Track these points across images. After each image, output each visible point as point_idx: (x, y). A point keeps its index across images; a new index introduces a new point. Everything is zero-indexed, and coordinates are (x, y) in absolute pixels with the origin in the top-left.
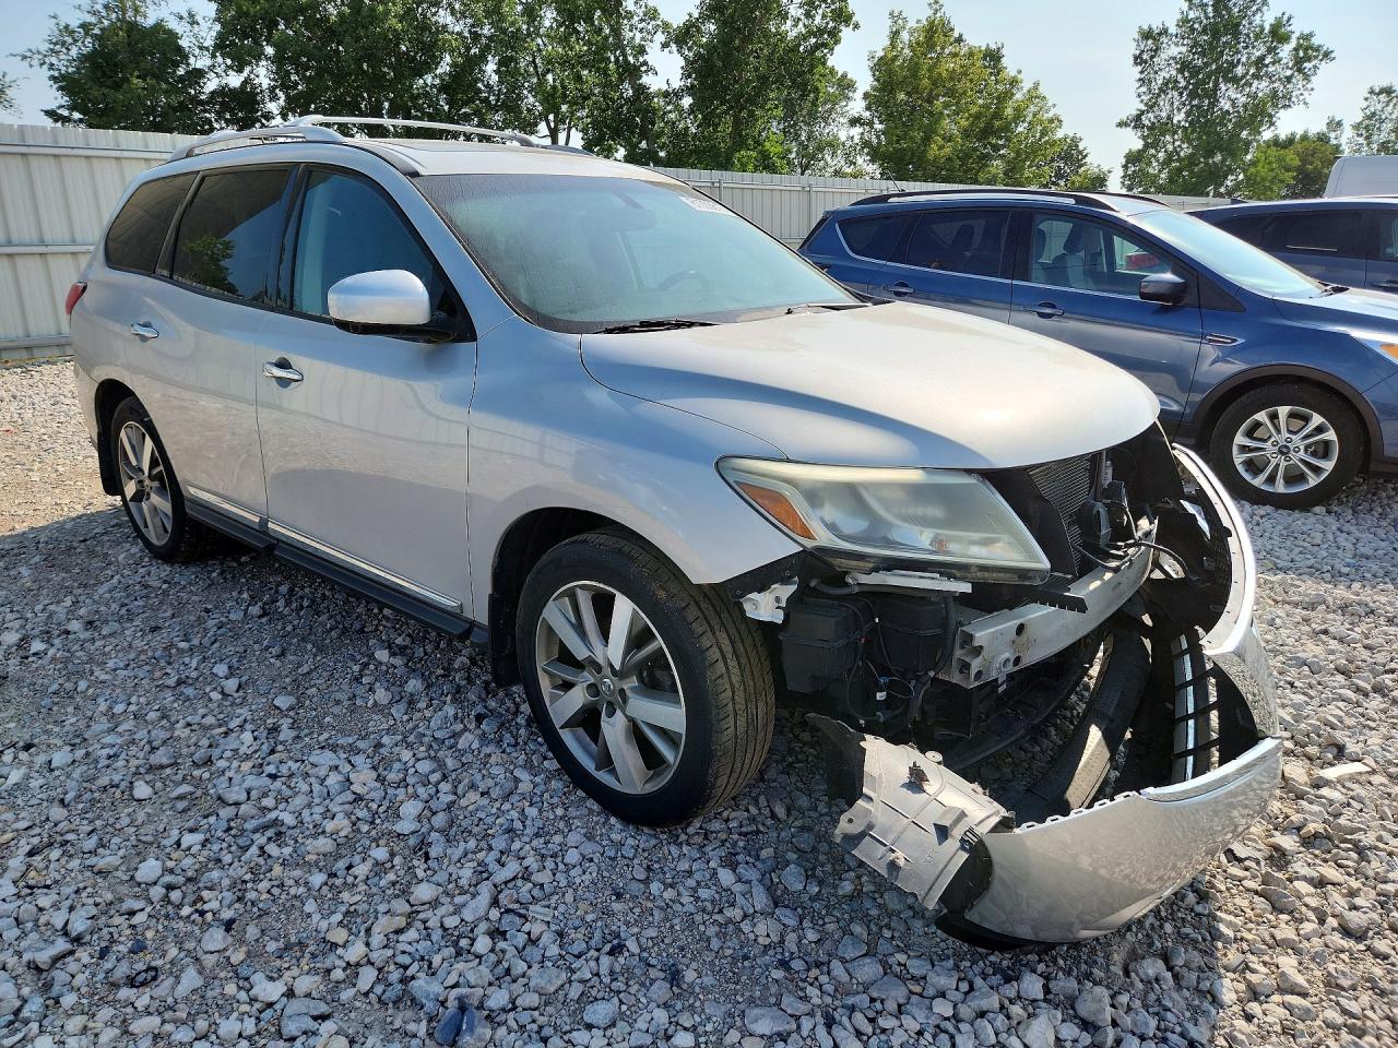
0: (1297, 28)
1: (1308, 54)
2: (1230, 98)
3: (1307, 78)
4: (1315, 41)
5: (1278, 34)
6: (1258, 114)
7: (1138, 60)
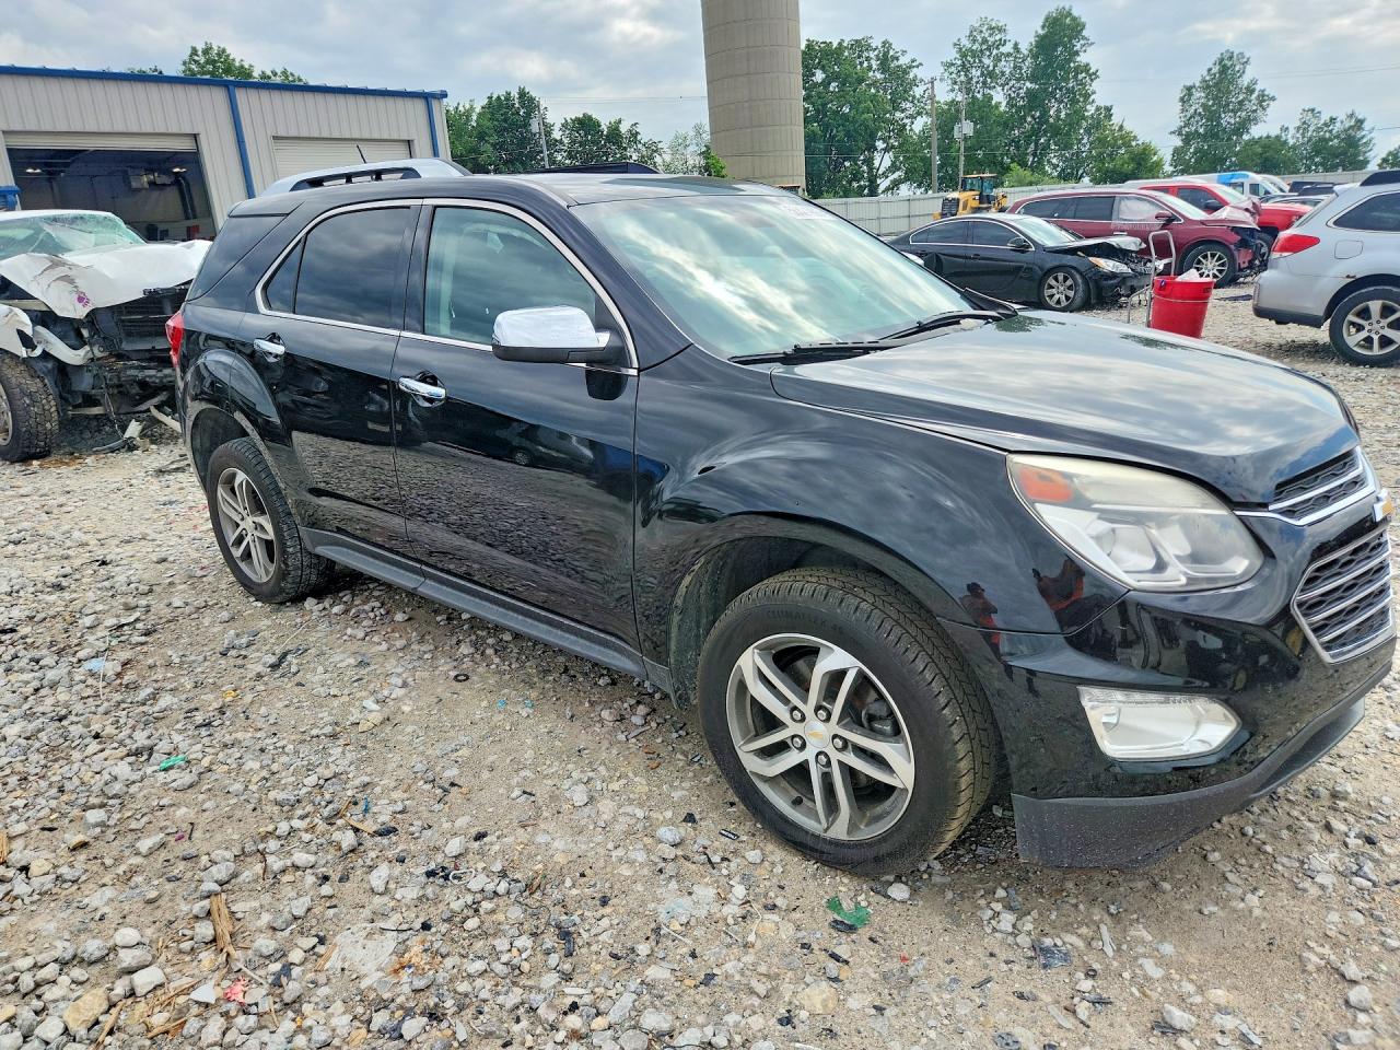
0: (1258, 87)
1: (1263, 99)
2: (1228, 119)
3: (1264, 109)
4: (1266, 93)
5: (1250, 91)
6: (1242, 127)
7: (1182, 100)
